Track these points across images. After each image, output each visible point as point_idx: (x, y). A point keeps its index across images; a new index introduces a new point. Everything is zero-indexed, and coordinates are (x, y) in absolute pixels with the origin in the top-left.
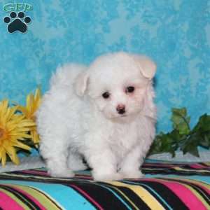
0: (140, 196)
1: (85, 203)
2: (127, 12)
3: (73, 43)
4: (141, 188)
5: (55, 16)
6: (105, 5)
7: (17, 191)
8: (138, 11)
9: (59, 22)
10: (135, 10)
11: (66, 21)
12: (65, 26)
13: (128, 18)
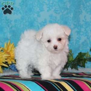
0: (64, 86)
1: (41, 89)
2: (48, 9)
3: (24, 21)
4: (64, 83)
5: (17, 9)
6: (38, 6)
7: (12, 84)
8: (52, 8)
9: (18, 12)
10: (51, 8)
11: (21, 12)
12: (21, 14)
13: (48, 11)
